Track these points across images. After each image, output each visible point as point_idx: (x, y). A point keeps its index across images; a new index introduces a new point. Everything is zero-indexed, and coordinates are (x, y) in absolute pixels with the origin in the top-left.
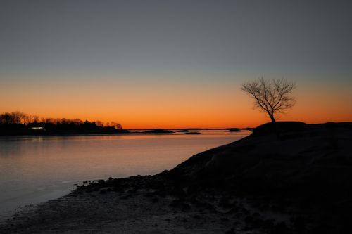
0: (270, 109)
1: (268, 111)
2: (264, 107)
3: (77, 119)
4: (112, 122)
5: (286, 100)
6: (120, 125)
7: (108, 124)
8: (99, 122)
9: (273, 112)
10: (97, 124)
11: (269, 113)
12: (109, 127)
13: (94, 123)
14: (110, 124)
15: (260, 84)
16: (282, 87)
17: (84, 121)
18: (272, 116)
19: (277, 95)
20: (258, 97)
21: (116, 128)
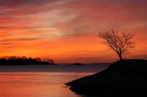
1: (118, 52)
3: (23, 57)
4: (47, 59)
6: (53, 61)
8: (38, 59)
12: (45, 62)
13: (35, 59)
17: (28, 58)
18: (120, 56)
20: (110, 42)
21: (50, 63)
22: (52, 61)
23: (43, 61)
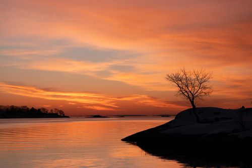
0: (190, 96)
1: (189, 98)
2: (186, 94)
3: (24, 107)
4: (56, 109)
5: (205, 88)
6: (63, 112)
7: (52, 110)
8: (44, 109)
9: (193, 99)
10: (42, 111)
11: (190, 100)
13: (39, 110)
14: (54, 110)
15: (182, 74)
16: (201, 77)
17: (30, 108)
18: (192, 102)
19: (197, 83)
20: (180, 85)
21: (59, 114)
22: (61, 112)
23: (49, 112)
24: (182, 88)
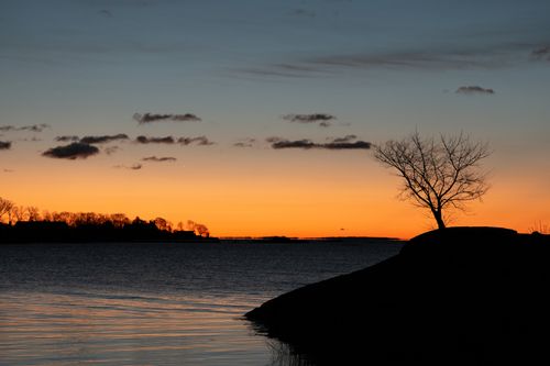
1: (431, 205)
3: (118, 215)
4: (190, 222)
6: (205, 229)
7: (180, 224)
8: (162, 221)
10: (158, 226)
11: (433, 210)
12: (183, 232)
13: (152, 224)
16: (458, 154)
17: (132, 218)
20: (409, 174)
21: (197, 234)
22: (202, 228)
24: (415, 181)
